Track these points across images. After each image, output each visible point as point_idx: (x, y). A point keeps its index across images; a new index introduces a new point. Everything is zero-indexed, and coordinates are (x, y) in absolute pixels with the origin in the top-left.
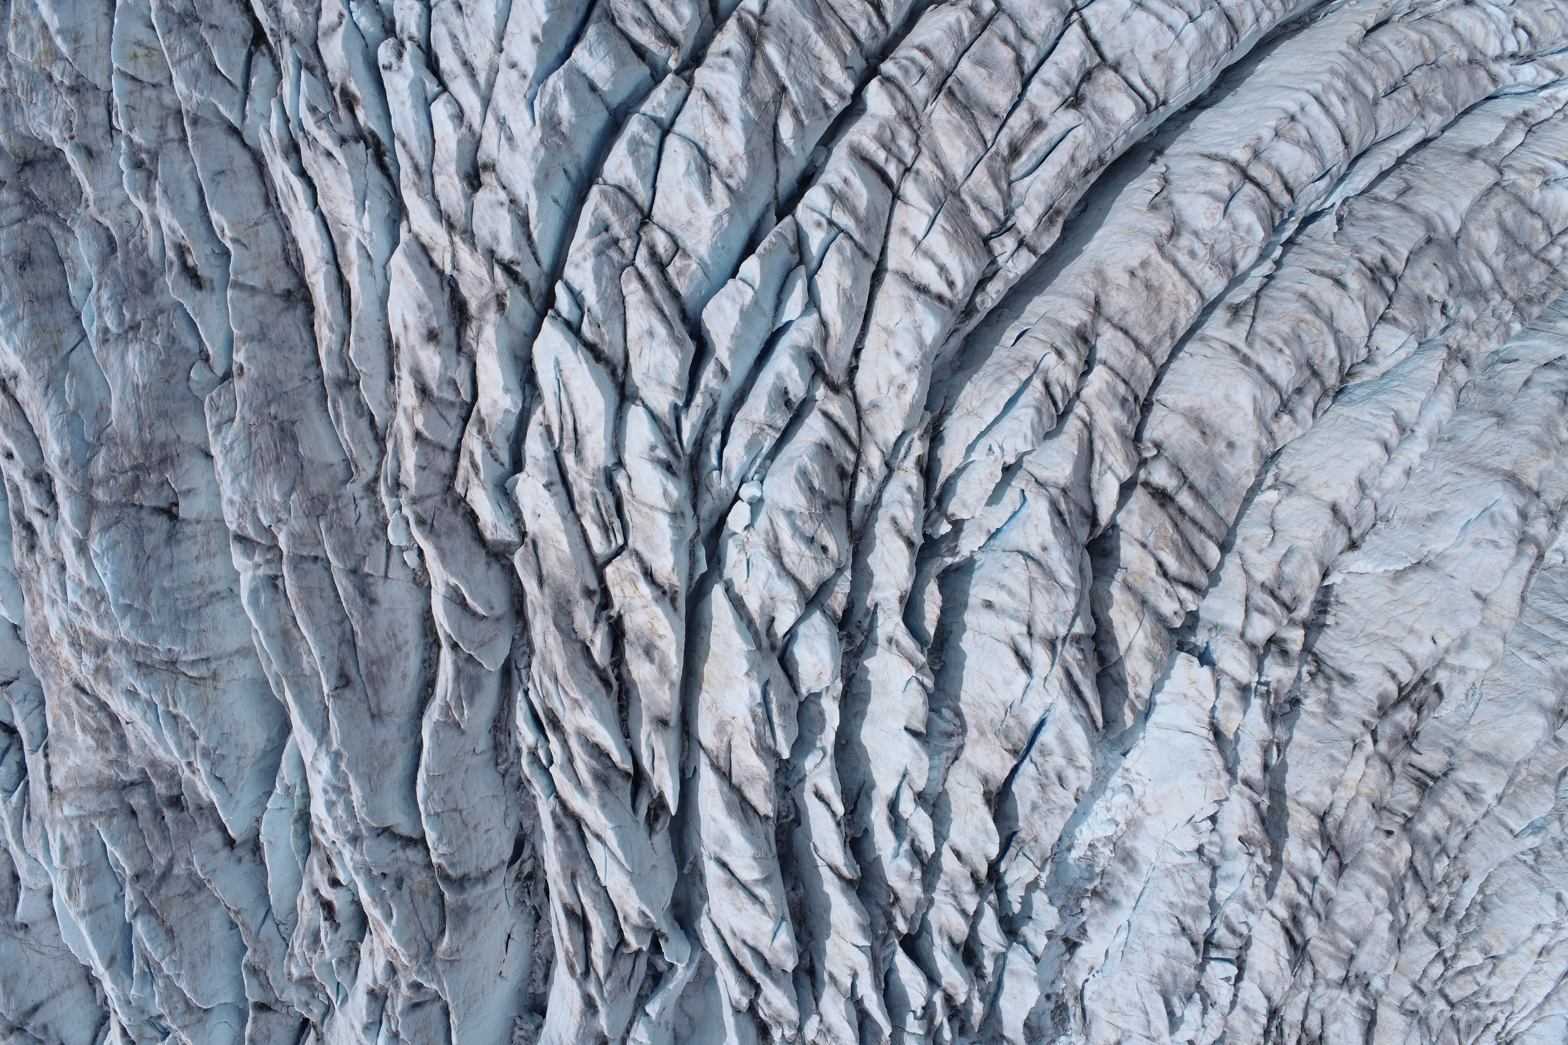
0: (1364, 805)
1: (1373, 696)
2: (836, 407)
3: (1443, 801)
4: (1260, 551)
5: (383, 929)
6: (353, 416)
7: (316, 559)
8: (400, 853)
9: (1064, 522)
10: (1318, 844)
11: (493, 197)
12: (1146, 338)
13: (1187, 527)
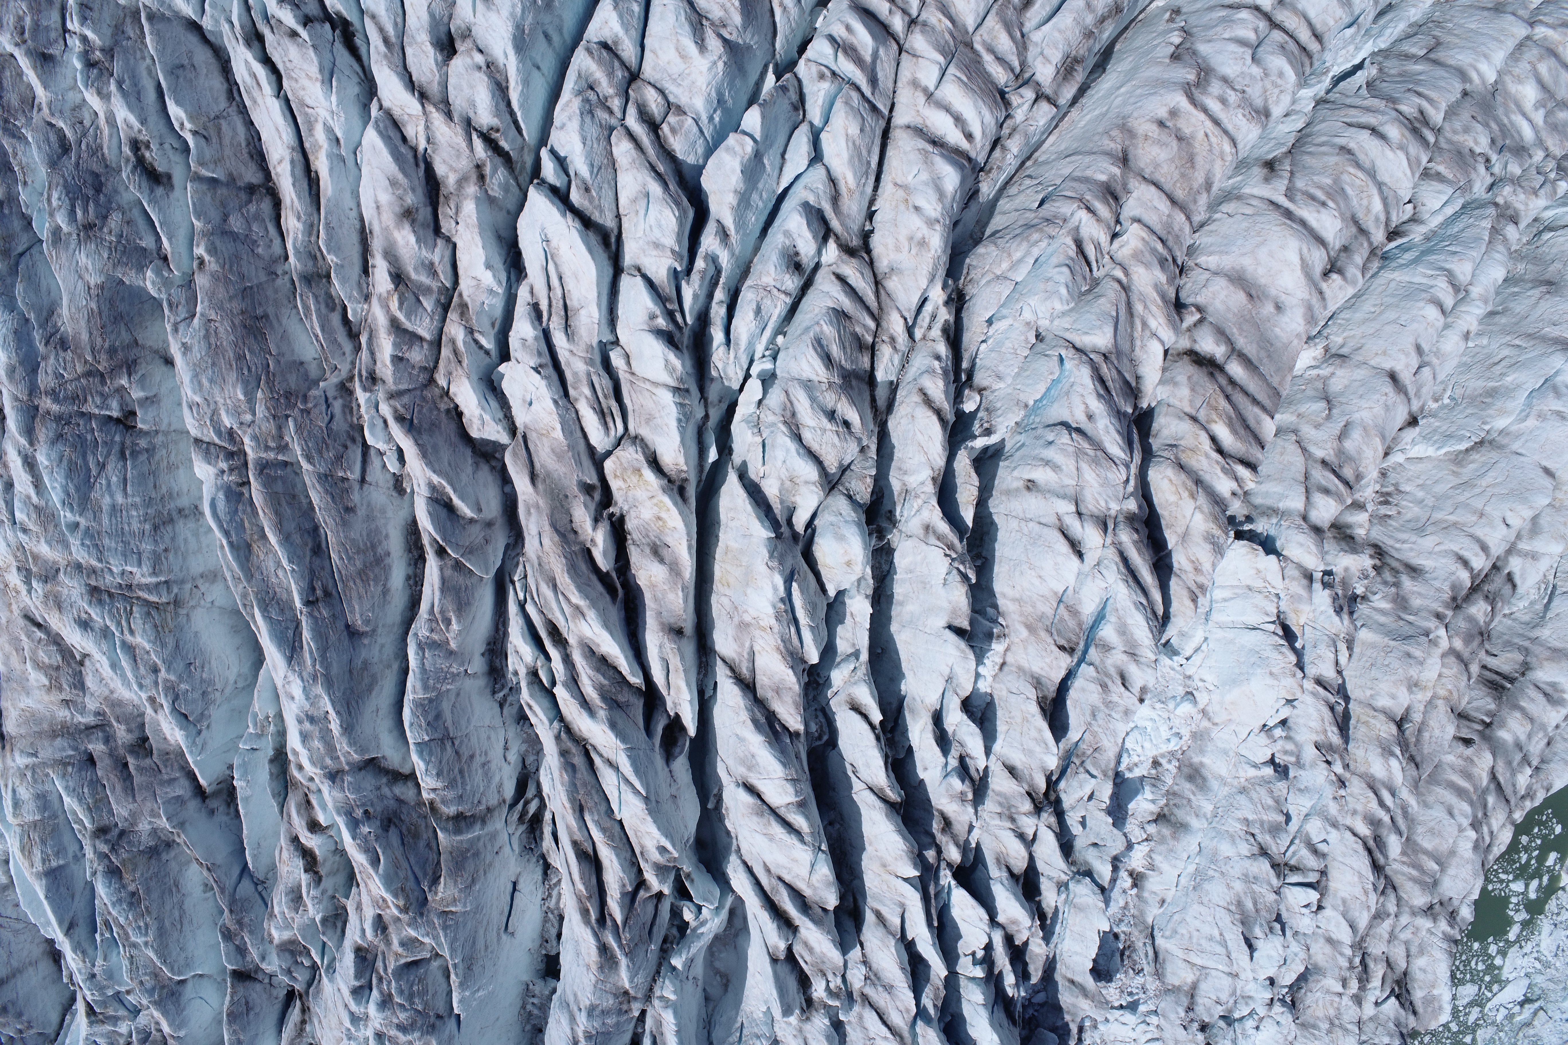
0: (1442, 708)
1: (1446, 587)
2: (852, 271)
3: (1523, 704)
4: (1317, 426)
5: (370, 877)
6: (324, 310)
7: (286, 464)
8: (386, 791)
9: (1107, 389)
10: (1398, 751)
11: (469, 60)
12: (1180, 194)
13: (1238, 398)
